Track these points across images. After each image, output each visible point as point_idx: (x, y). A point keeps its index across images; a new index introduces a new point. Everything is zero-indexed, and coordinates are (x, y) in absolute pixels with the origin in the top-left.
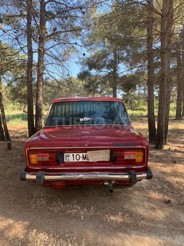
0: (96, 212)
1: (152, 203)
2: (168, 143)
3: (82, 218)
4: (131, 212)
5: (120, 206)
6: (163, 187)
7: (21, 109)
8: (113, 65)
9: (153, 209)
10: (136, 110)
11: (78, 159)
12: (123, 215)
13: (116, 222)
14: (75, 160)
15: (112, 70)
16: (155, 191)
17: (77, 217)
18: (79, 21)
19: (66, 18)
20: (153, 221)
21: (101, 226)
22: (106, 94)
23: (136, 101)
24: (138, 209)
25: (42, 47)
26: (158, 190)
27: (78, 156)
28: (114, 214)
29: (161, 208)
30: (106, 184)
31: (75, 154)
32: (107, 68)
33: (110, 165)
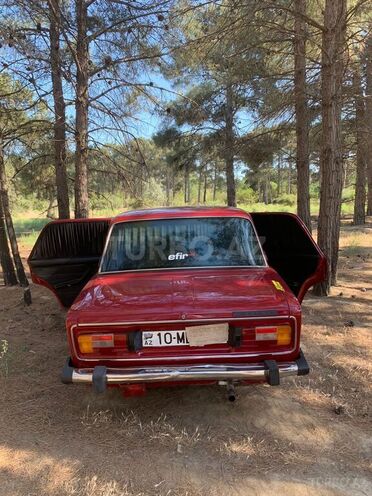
0: (204, 436)
1: (309, 414)
2: (338, 282)
3: (179, 450)
4: (270, 433)
5: (249, 422)
6: (329, 380)
7: (39, 207)
8: (226, 114)
9: (311, 427)
10: (275, 202)
11: (168, 341)
12: (255, 442)
13: (243, 456)
14: (164, 344)
15: (224, 124)
16: (313, 387)
17: (170, 447)
18: (156, 36)
19: (130, 31)
20: (310, 451)
21: (214, 465)
22: (211, 170)
23: (273, 183)
24: (283, 427)
25: (83, 94)
26: (319, 386)
27: (168, 336)
28: (239, 438)
29: (325, 423)
30: (222, 383)
31: (163, 333)
32: (214, 121)
33: (228, 352)
